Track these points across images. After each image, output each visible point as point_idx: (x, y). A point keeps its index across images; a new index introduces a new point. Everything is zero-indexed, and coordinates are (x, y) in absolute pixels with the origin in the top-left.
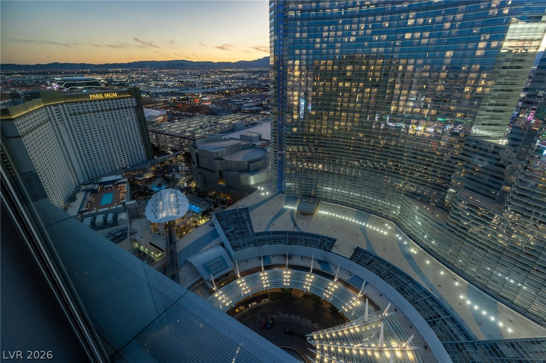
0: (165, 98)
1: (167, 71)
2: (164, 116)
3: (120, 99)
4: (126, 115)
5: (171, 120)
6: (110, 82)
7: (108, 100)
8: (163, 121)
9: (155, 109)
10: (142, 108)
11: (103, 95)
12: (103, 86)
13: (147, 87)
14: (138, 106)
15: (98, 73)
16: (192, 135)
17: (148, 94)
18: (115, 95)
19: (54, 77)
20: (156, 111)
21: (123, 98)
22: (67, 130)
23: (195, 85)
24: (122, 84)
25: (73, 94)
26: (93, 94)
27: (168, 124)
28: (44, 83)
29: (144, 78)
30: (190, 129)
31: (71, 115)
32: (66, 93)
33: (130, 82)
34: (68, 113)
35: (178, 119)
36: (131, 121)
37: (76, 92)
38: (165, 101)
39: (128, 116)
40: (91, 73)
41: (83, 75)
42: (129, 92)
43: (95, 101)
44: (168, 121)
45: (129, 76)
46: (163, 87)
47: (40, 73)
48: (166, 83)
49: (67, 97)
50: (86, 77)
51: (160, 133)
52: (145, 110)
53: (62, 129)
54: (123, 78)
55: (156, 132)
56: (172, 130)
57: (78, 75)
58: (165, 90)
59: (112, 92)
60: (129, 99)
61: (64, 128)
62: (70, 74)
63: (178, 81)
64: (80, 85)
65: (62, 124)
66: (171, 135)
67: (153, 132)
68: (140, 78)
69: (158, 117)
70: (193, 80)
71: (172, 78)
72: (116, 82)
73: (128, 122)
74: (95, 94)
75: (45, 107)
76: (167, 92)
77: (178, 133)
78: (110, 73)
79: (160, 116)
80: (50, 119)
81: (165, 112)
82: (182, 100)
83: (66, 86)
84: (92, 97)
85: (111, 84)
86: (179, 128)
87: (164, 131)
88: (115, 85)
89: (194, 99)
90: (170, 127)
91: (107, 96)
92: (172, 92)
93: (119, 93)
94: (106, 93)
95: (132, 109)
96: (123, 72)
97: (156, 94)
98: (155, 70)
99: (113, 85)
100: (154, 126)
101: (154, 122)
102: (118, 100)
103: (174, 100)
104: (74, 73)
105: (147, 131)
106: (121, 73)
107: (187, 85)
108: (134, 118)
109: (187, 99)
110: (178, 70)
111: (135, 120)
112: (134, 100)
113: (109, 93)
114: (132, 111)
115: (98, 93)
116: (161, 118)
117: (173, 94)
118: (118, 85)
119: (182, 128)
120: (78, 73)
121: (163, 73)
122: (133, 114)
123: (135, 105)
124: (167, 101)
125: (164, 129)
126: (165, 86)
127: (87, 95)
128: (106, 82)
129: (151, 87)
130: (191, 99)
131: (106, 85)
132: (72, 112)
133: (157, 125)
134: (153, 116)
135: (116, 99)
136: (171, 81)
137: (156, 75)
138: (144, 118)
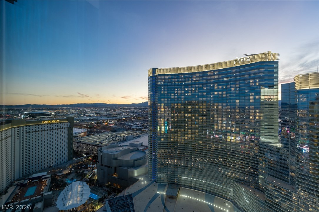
0: (88, 122)
1: (92, 108)
2: (85, 132)
3: (60, 123)
4: (61, 132)
5: (89, 135)
6: (57, 114)
7: (53, 124)
8: (84, 135)
9: (80, 129)
10: (72, 128)
11: (51, 121)
12: (52, 116)
13: (78, 116)
14: (70, 127)
15: (51, 109)
16: (100, 144)
17: (78, 120)
18: (58, 121)
19: (24, 112)
20: (81, 130)
21: (63, 123)
22: (20, 142)
23: (106, 116)
24: (64, 115)
25: (32, 120)
26: (44, 121)
27: (87, 137)
28: (17, 115)
29: (78, 112)
30: (99, 140)
31: (26, 133)
32: (28, 120)
33: (69, 114)
34: (25, 131)
35: (92, 134)
36: (64, 136)
37: (35, 120)
38: (87, 124)
39: (63, 133)
40: (47, 109)
41: (42, 110)
42: (67, 119)
43: (45, 124)
44: (87, 135)
45: (69, 111)
46: (88, 117)
47: (16, 110)
48: (90, 115)
49: (28, 123)
50: (44, 111)
51: (80, 143)
52: (74, 129)
53: (17, 142)
54: (66, 112)
55: (78, 142)
56: (88, 141)
57: (40, 111)
58: (88, 118)
59: (57, 120)
60: (66, 123)
61: (18, 141)
62: (35, 110)
63: (97, 114)
64: (38, 116)
65: (19, 138)
66: (87, 144)
67: (76, 142)
68: (75, 112)
69: (81, 133)
70: (106, 113)
71: (94, 112)
72: (61, 114)
73: (61, 136)
74: (46, 121)
75: (11, 129)
76: (90, 119)
77: (92, 143)
78: (59, 109)
79: (83, 132)
80: (11, 136)
81: (86, 130)
82: (97, 123)
83: (30, 116)
84: (44, 123)
85: (57, 115)
86: (93, 140)
87: (83, 142)
88: (59, 116)
89: (104, 123)
90: (87, 139)
91: (53, 121)
92: (92, 119)
93: (60, 120)
94: (53, 120)
95: (66, 129)
96: (66, 109)
97: (83, 120)
98: (85, 108)
99: (58, 116)
100: (77, 139)
101: (78, 136)
102: (59, 124)
103: (93, 123)
104: (37, 109)
105: (72, 142)
106: (65, 109)
107: (102, 116)
108: (66, 134)
109: (101, 123)
110: (98, 108)
111: (66, 135)
112: (69, 124)
113: (54, 120)
114: (66, 130)
115: (48, 120)
116: (83, 134)
117: (92, 120)
118: (61, 116)
119: (95, 140)
120: (40, 109)
121: (89, 109)
122: (66, 132)
123: (69, 126)
124: (89, 124)
125: (83, 140)
126: (89, 116)
127: (41, 121)
128: (55, 114)
129: (80, 117)
130: (103, 123)
131: (55, 116)
132: (28, 131)
133: (80, 138)
134: (78, 133)
135: (58, 123)
136: (93, 113)
137: (85, 110)
138: (72, 134)
